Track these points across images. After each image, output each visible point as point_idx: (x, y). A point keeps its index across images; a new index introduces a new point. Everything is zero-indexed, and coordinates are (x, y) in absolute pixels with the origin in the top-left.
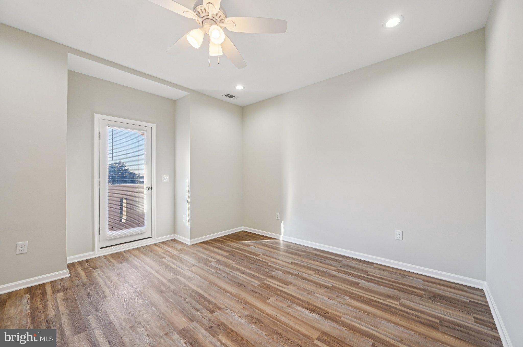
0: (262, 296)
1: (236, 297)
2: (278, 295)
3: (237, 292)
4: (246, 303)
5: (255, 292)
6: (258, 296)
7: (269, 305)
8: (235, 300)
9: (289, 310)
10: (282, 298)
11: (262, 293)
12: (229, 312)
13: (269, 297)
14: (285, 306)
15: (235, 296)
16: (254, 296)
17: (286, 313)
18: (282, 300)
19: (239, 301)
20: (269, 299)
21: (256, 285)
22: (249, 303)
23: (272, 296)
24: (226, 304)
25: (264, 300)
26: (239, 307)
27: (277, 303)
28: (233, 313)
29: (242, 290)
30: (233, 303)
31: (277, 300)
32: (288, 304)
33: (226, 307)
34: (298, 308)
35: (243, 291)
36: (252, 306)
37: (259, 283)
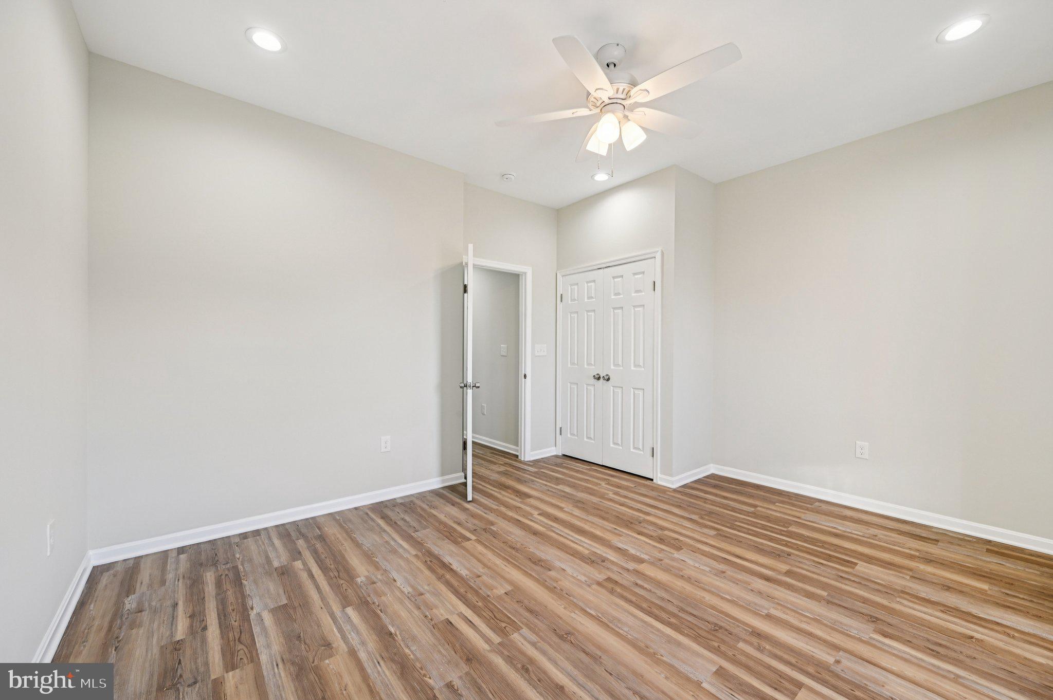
0: (518, 600)
1: (573, 602)
2: (485, 599)
3: (573, 615)
4: (552, 590)
5: (531, 611)
6: (526, 602)
7: (510, 582)
8: (574, 597)
9: (480, 570)
10: (480, 591)
11: (516, 606)
12: (583, 578)
13: (505, 597)
14: (484, 577)
15: (576, 606)
16: (536, 601)
17: (489, 568)
18: (482, 588)
19: (567, 594)
20: (505, 593)
21: (525, 631)
22: (547, 588)
23: (499, 598)
24: (590, 590)
25: (516, 593)
26: (566, 584)
27: (495, 583)
28: (575, 575)
29: (561, 618)
30: (577, 591)
31: (491, 588)
32: (477, 580)
33: (589, 586)
34: (464, 572)
35: (559, 617)
36: (543, 583)
37: (515, 637)
